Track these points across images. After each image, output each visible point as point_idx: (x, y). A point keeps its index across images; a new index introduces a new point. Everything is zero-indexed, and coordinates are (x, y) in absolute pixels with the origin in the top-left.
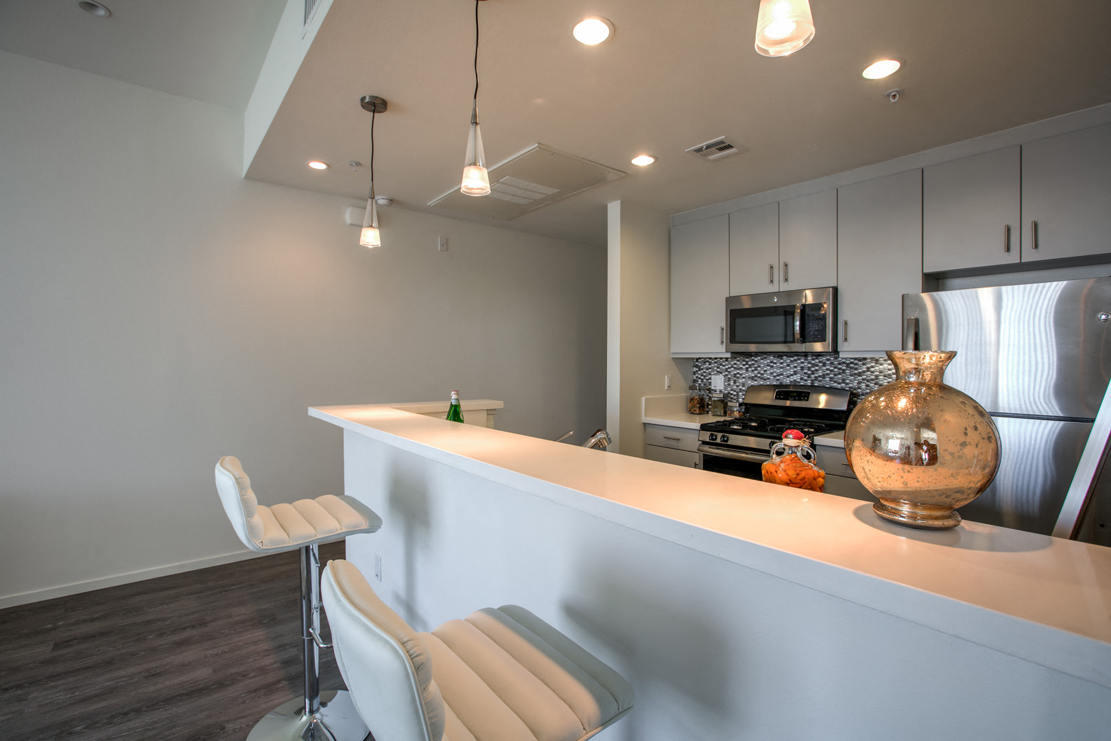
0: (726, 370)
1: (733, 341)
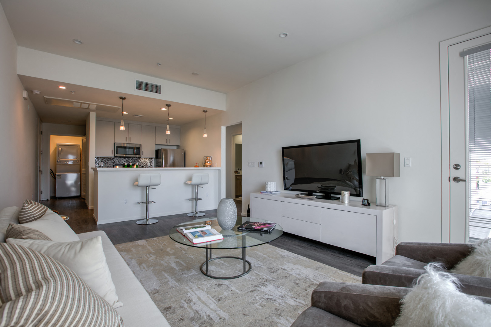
0: (104, 161)
1: (117, 154)
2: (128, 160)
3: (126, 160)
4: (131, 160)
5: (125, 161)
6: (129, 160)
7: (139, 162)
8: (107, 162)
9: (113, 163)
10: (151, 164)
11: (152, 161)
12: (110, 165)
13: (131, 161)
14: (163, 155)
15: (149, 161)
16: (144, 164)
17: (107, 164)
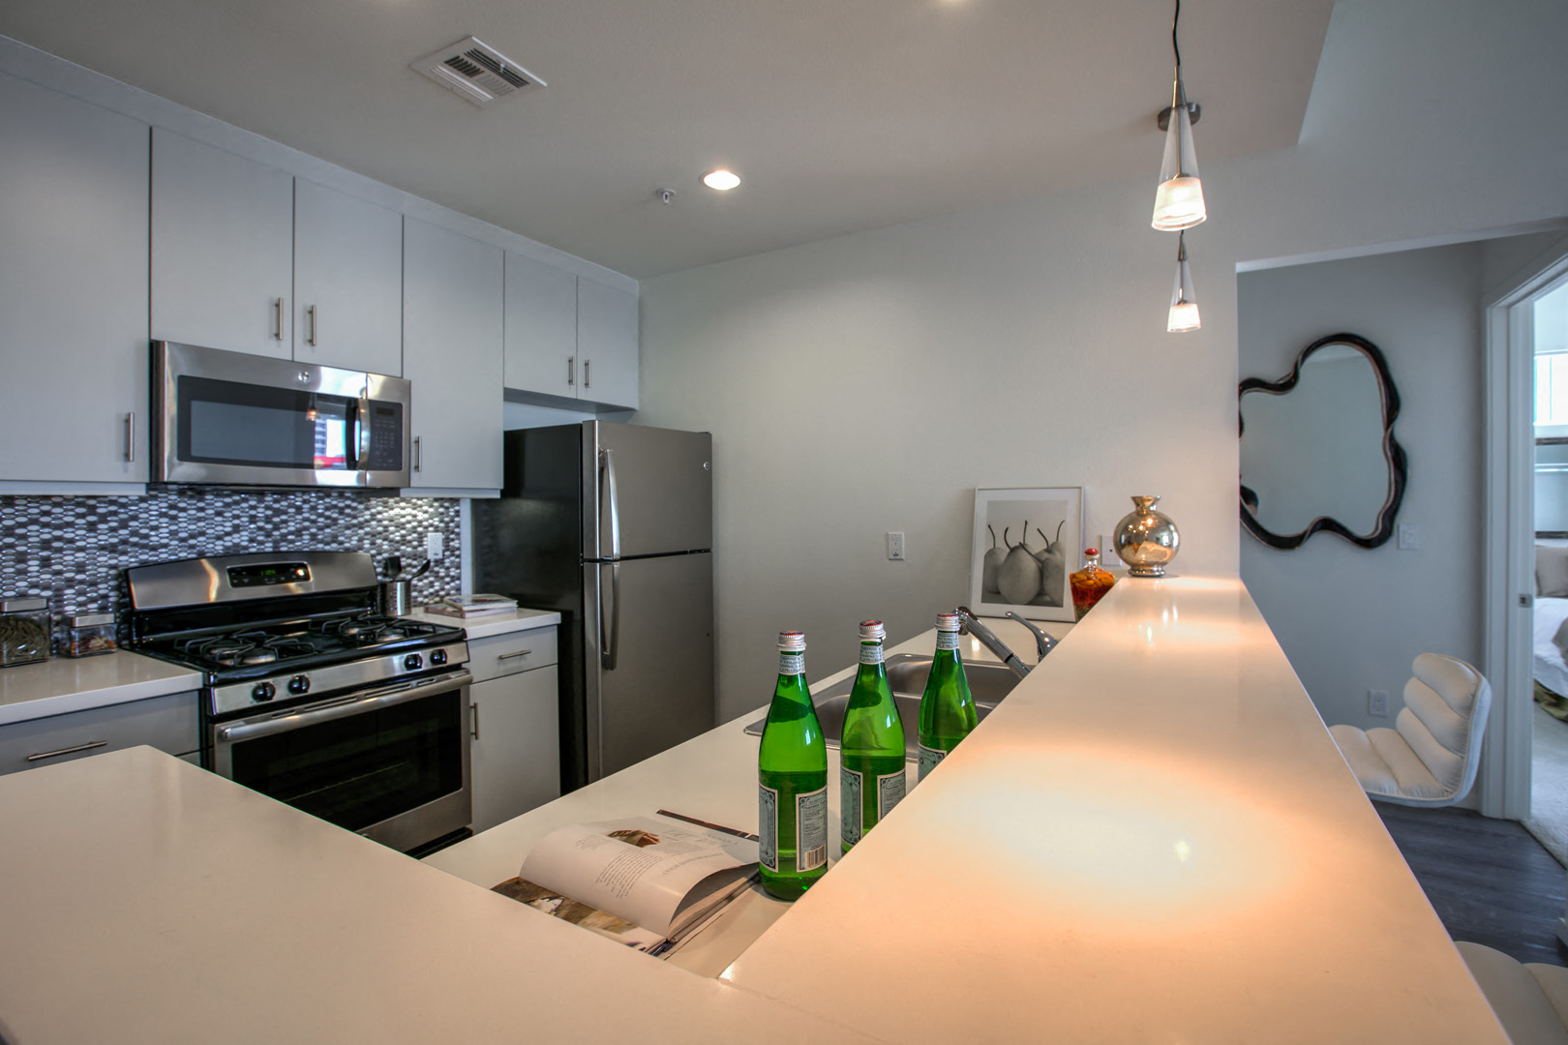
1: (184, 453)
2: (268, 519)
3: (253, 519)
4: (299, 510)
5: (236, 529)
6: (278, 512)
7: (360, 526)
8: (46, 545)
9: (112, 549)
10: (447, 540)
11: (457, 513)
12: (80, 568)
13: (292, 527)
14: (603, 460)
15: (436, 521)
16: (404, 541)
17: (45, 563)
